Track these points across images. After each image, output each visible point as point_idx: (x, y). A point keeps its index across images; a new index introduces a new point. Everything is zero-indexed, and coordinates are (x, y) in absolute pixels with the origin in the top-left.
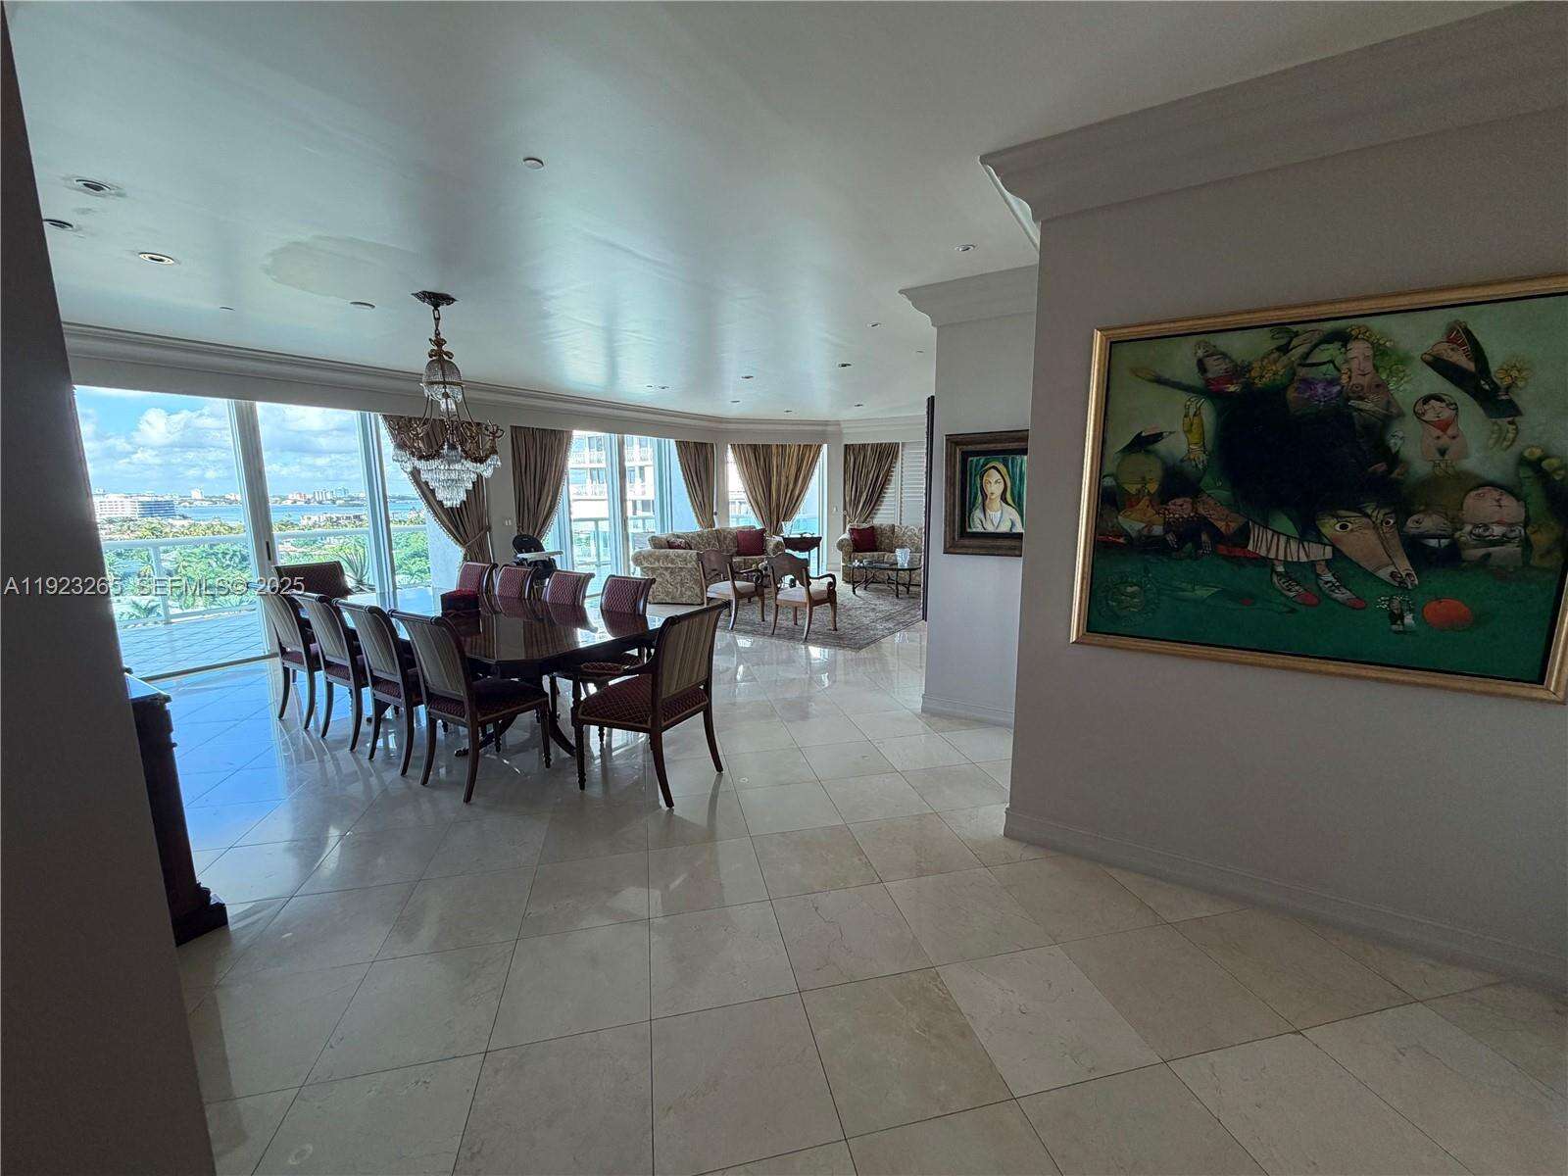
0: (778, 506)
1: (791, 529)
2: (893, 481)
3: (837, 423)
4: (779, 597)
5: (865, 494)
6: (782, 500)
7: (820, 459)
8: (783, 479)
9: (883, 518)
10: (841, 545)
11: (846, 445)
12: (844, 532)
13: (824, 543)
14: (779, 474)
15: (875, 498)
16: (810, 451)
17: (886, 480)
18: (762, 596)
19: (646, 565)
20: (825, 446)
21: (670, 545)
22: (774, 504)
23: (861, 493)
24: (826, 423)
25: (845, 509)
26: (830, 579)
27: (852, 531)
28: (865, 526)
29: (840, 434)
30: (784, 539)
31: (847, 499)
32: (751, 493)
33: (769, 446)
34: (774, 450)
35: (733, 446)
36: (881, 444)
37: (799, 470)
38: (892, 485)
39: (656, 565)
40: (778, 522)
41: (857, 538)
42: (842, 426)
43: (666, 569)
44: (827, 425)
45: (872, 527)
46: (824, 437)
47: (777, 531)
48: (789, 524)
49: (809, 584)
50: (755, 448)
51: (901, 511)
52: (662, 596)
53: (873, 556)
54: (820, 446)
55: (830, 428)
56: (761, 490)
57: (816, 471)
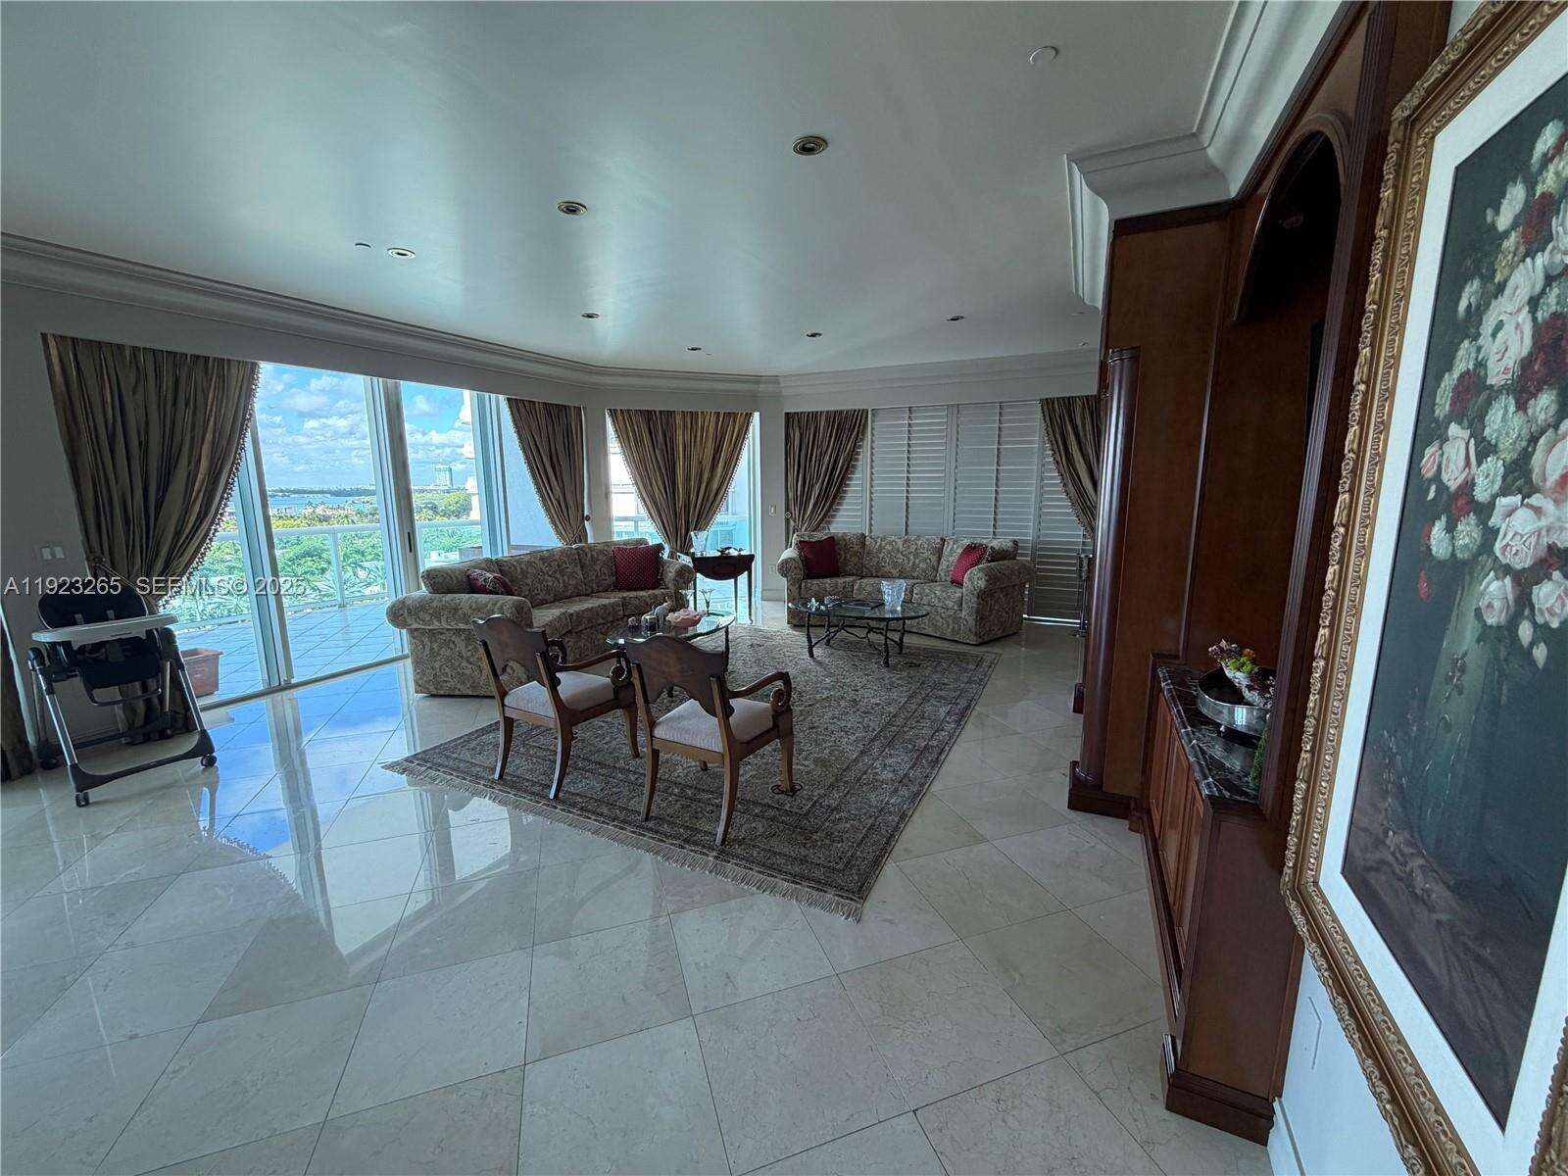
0: (687, 506)
1: (705, 543)
2: (859, 469)
3: (775, 380)
4: (659, 732)
5: (817, 488)
6: (693, 497)
7: (750, 434)
8: (694, 463)
9: (846, 522)
10: (785, 568)
11: (787, 414)
12: (788, 545)
13: (757, 566)
14: (688, 458)
15: (832, 494)
16: (734, 421)
17: (849, 467)
18: (630, 707)
19: (415, 626)
20: (757, 415)
21: (471, 586)
22: (680, 503)
23: (812, 487)
24: (757, 380)
25: (787, 509)
26: (779, 684)
27: (802, 545)
28: (820, 536)
29: (778, 396)
30: (695, 560)
31: (791, 495)
32: (645, 486)
33: (671, 413)
34: (679, 419)
35: (613, 413)
36: (841, 412)
37: (717, 451)
38: (857, 475)
39: (436, 625)
40: (687, 531)
41: (809, 556)
42: (782, 385)
43: (458, 632)
44: (758, 382)
45: (832, 539)
46: (754, 401)
47: (685, 546)
48: (703, 535)
49: (728, 711)
50: (648, 415)
51: (871, 512)
52: (452, 683)
53: (836, 584)
54: (749, 415)
55: (762, 387)
56: (660, 483)
57: (745, 453)
